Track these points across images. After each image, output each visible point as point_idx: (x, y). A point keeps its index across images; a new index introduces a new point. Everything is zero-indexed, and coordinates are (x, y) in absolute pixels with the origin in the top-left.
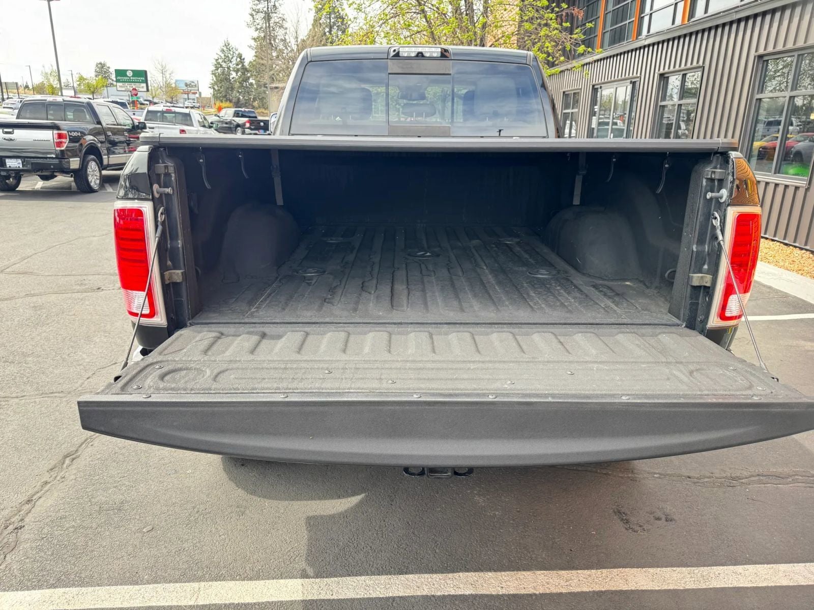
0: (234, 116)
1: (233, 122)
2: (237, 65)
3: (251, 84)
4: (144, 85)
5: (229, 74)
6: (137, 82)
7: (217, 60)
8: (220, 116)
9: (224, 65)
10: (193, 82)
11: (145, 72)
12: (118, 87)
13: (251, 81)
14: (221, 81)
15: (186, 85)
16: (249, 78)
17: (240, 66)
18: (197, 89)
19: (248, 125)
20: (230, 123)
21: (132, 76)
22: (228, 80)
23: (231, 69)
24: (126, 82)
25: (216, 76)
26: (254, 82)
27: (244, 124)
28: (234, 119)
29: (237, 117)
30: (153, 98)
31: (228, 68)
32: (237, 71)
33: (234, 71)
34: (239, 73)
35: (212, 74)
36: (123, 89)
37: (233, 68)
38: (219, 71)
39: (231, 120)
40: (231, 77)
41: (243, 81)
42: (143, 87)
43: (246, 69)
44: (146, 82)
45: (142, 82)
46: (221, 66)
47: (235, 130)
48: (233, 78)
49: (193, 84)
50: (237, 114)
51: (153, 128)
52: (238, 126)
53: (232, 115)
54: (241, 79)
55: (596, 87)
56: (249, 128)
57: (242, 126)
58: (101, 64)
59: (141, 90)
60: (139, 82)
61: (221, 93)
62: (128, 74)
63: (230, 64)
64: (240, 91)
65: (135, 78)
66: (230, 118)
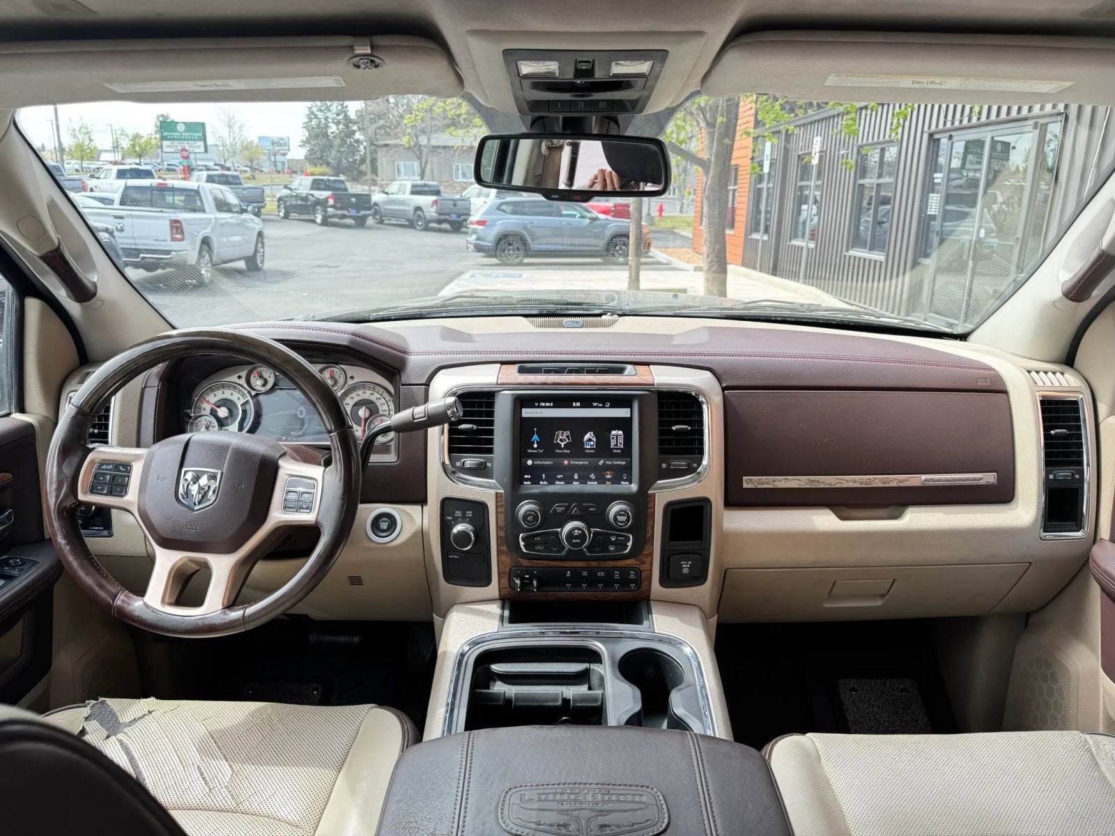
0: (312, 188)
1: (310, 197)
2: (338, 115)
3: (357, 141)
4: (201, 143)
5: (327, 127)
6: (191, 140)
7: (310, 108)
8: (293, 188)
9: (320, 115)
10: (282, 139)
11: (203, 124)
12: (164, 147)
13: (358, 136)
14: (317, 136)
15: (273, 143)
16: (354, 132)
17: (341, 117)
18: (287, 148)
19: (331, 202)
20: (305, 199)
21: (185, 131)
22: (326, 135)
23: (330, 120)
24: (176, 139)
25: (309, 131)
26: (362, 138)
27: (326, 200)
28: (312, 192)
29: (318, 189)
30: (225, 161)
31: (326, 119)
32: (338, 123)
33: (333, 122)
34: (341, 126)
35: (305, 127)
36: (172, 150)
37: (333, 119)
38: (313, 123)
39: (307, 194)
40: (330, 131)
41: (346, 136)
42: (199, 147)
43: (350, 120)
44: (204, 139)
45: (199, 139)
46: (316, 117)
47: (314, 210)
48: (332, 133)
49: (282, 142)
50: (316, 185)
51: (121, 218)
52: (318, 202)
53: (309, 186)
54: (343, 134)
55: (936, 136)
56: (332, 207)
57: (323, 203)
58: (162, 116)
59: (196, 150)
60: (194, 140)
61: (315, 153)
62: (178, 128)
63: (328, 114)
64: (342, 150)
65: (188, 134)
66: (307, 191)
